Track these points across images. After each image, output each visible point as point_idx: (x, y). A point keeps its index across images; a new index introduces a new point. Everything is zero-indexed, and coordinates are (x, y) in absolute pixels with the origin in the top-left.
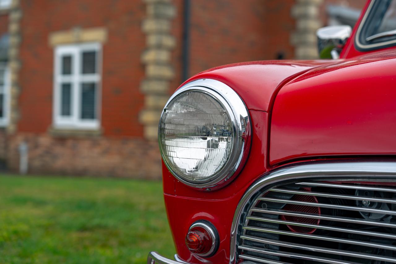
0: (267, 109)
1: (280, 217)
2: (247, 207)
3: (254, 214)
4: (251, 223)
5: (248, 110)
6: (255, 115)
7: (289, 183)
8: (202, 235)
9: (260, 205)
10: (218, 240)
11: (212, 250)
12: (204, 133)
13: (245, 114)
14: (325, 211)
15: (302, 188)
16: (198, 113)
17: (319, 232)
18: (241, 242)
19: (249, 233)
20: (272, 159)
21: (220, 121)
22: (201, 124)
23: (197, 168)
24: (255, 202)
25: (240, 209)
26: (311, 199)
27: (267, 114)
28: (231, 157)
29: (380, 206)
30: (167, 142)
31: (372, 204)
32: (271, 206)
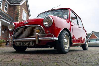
29: (22, 30)
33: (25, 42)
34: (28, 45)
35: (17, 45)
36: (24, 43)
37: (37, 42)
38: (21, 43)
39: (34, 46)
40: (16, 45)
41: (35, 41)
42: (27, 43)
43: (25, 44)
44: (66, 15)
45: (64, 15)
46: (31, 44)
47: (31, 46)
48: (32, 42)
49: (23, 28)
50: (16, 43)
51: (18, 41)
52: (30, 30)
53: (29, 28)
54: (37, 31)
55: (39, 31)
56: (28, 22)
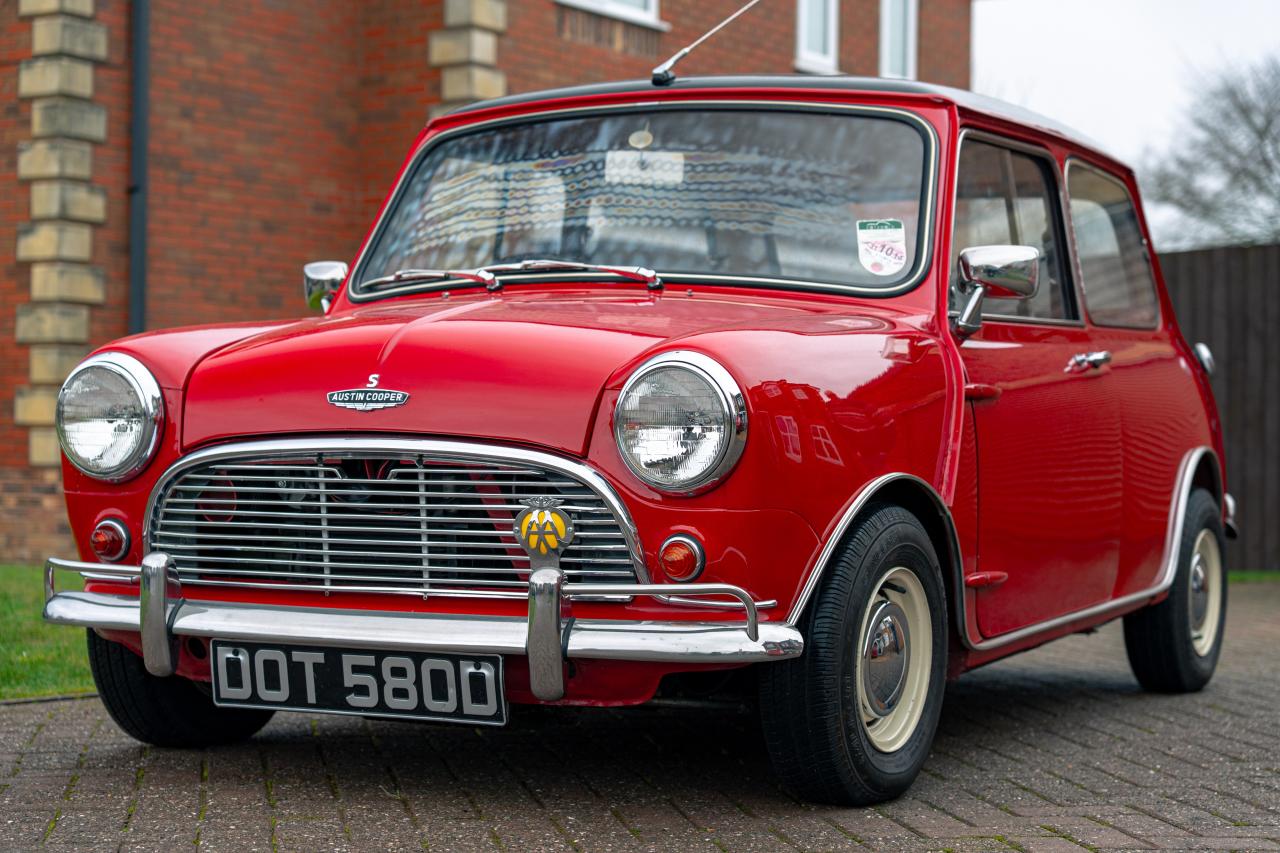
0: (181, 387)
1: (197, 506)
2: (161, 497)
3: (170, 505)
4: (167, 516)
5: (161, 389)
6: (168, 393)
7: (203, 467)
8: (111, 533)
9: (175, 494)
10: (130, 540)
11: (121, 553)
12: (111, 415)
13: (158, 394)
14: (241, 495)
15: (218, 472)
16: (102, 393)
18: (155, 539)
19: (165, 528)
20: (186, 443)
21: (128, 401)
22: (108, 405)
23: (101, 456)
24: (169, 492)
25: (153, 502)
26: (226, 483)
27: (181, 393)
28: (143, 442)
29: (298, 485)
30: (68, 427)
31: (289, 485)
32: (188, 494)
33: (370, 660)
34: (410, 703)
35: (245, 692)
36: (357, 669)
37: (546, 682)
38: (296, 670)
39: (497, 717)
40: (227, 691)
41: (514, 663)
42: (399, 672)
43: (362, 690)
44: (897, 225)
45: (863, 226)
46: (452, 691)
47: (459, 712)
48: (472, 669)
49: (326, 465)
50: (228, 659)
51: (252, 644)
52: (429, 500)
53: (415, 476)
54: (529, 534)
55: (567, 524)
56: (399, 398)
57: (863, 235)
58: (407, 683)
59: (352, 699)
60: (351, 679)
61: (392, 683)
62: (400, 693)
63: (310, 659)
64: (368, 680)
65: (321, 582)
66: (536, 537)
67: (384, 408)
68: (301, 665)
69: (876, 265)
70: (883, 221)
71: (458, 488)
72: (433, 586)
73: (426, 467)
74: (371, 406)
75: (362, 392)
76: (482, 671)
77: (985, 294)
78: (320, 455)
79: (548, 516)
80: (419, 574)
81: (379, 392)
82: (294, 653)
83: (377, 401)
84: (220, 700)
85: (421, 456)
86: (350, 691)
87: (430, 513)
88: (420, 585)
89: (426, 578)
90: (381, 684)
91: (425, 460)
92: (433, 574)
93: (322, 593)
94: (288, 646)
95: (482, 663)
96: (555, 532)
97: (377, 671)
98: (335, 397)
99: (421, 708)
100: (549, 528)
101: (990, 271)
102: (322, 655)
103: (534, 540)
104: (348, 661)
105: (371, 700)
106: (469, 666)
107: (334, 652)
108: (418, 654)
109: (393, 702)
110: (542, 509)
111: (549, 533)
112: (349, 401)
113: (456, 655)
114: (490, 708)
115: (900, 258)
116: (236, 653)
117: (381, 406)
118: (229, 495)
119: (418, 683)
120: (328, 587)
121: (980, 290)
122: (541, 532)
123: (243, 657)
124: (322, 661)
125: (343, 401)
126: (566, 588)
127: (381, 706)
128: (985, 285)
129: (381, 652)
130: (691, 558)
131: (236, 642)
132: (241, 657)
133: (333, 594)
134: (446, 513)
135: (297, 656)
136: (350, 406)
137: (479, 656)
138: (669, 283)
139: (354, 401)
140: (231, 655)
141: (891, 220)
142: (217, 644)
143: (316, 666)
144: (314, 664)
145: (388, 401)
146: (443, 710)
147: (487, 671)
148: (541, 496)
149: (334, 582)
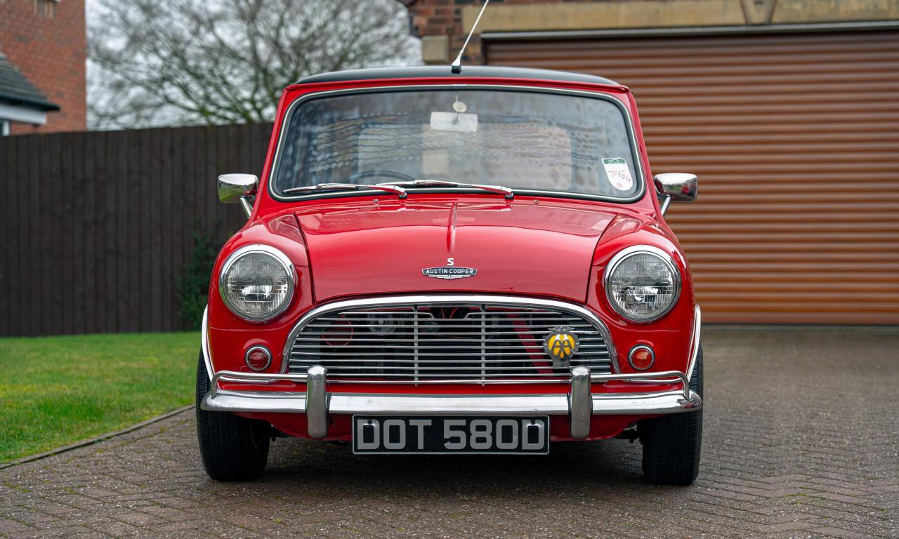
3: (301, 336)
4: (299, 343)
5: (295, 267)
6: (300, 269)
7: (333, 313)
8: (260, 354)
9: (306, 329)
10: (272, 358)
11: (266, 366)
14: (356, 329)
15: (340, 316)
17: (351, 343)
19: (297, 350)
20: (318, 299)
26: (345, 322)
27: (308, 268)
31: (385, 323)
32: (315, 329)
34: (488, 445)
35: (375, 445)
36: (452, 428)
37: (580, 429)
38: (412, 432)
39: (544, 450)
40: (362, 445)
41: (559, 421)
42: (481, 428)
43: (456, 440)
44: (623, 162)
45: (606, 162)
46: (515, 438)
47: (519, 448)
48: (530, 424)
49: (419, 311)
50: (364, 426)
51: (381, 417)
52: (487, 330)
53: (479, 316)
54: (554, 346)
55: (575, 342)
56: (471, 271)
57: (608, 167)
58: (487, 434)
59: (448, 445)
60: (448, 434)
61: (475, 434)
62: (482, 440)
63: (421, 425)
64: (462, 434)
65: (412, 378)
66: (559, 349)
67: (463, 277)
68: (416, 427)
69: (619, 184)
70: (614, 159)
71: (500, 323)
72: (487, 378)
73: (486, 311)
74: (454, 277)
75: (446, 268)
76: (536, 425)
77: (671, 200)
78: (416, 305)
79: (566, 337)
80: (479, 372)
81: (457, 269)
82: (411, 421)
83: (457, 274)
84: (356, 450)
85: (483, 305)
86: (447, 440)
87: (487, 337)
88: (480, 378)
89: (483, 374)
90: (469, 435)
91: (486, 307)
92: (487, 372)
93: (413, 385)
94: (406, 417)
95: (536, 421)
96: (570, 346)
97: (466, 429)
98: (428, 271)
99: (494, 448)
100: (566, 344)
101: (671, 187)
102: (430, 421)
103: (557, 351)
104: (447, 424)
105: (462, 445)
106: (528, 423)
107: (438, 419)
108: (494, 418)
109: (474, 445)
110: (562, 333)
111: (566, 346)
112: (438, 274)
113: (519, 417)
114: (540, 445)
115: (629, 180)
116: (370, 422)
117: (461, 276)
118: (349, 329)
119: (493, 434)
120: (416, 381)
121: (668, 199)
122: (562, 346)
123: (375, 424)
124: (430, 424)
125: (434, 274)
126: (592, 377)
127: (468, 448)
128: (671, 195)
129: (469, 417)
130: (649, 356)
131: (369, 416)
132: (373, 424)
133: (420, 385)
134: (496, 337)
135: (412, 423)
136: (439, 276)
137: (533, 416)
138: (518, 196)
139: (441, 274)
140: (367, 424)
141: (619, 158)
142: (356, 418)
143: (426, 428)
144: (424, 426)
145: (464, 274)
146: (509, 448)
147: (539, 425)
148: (561, 326)
149: (420, 378)
